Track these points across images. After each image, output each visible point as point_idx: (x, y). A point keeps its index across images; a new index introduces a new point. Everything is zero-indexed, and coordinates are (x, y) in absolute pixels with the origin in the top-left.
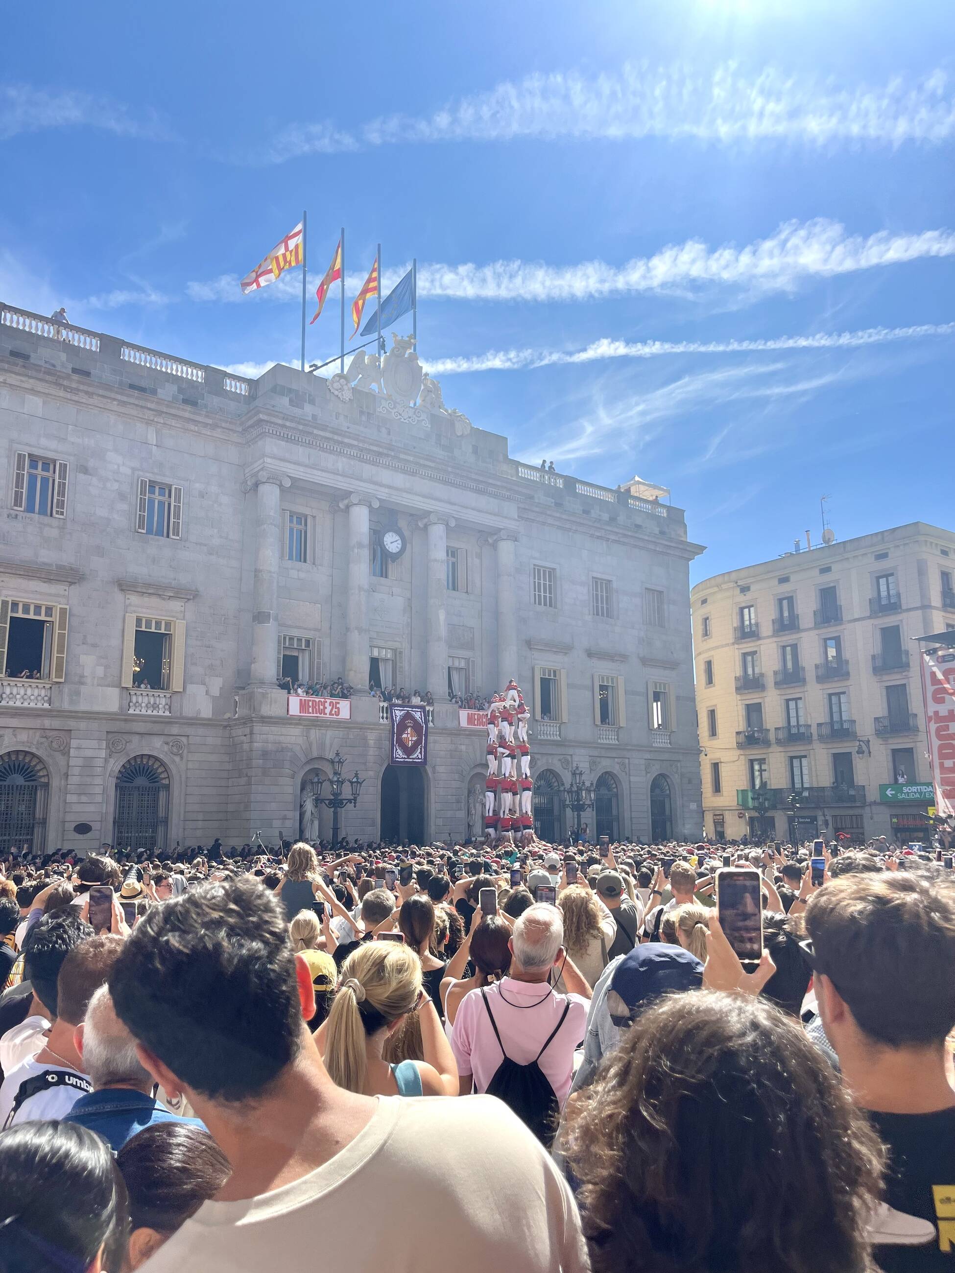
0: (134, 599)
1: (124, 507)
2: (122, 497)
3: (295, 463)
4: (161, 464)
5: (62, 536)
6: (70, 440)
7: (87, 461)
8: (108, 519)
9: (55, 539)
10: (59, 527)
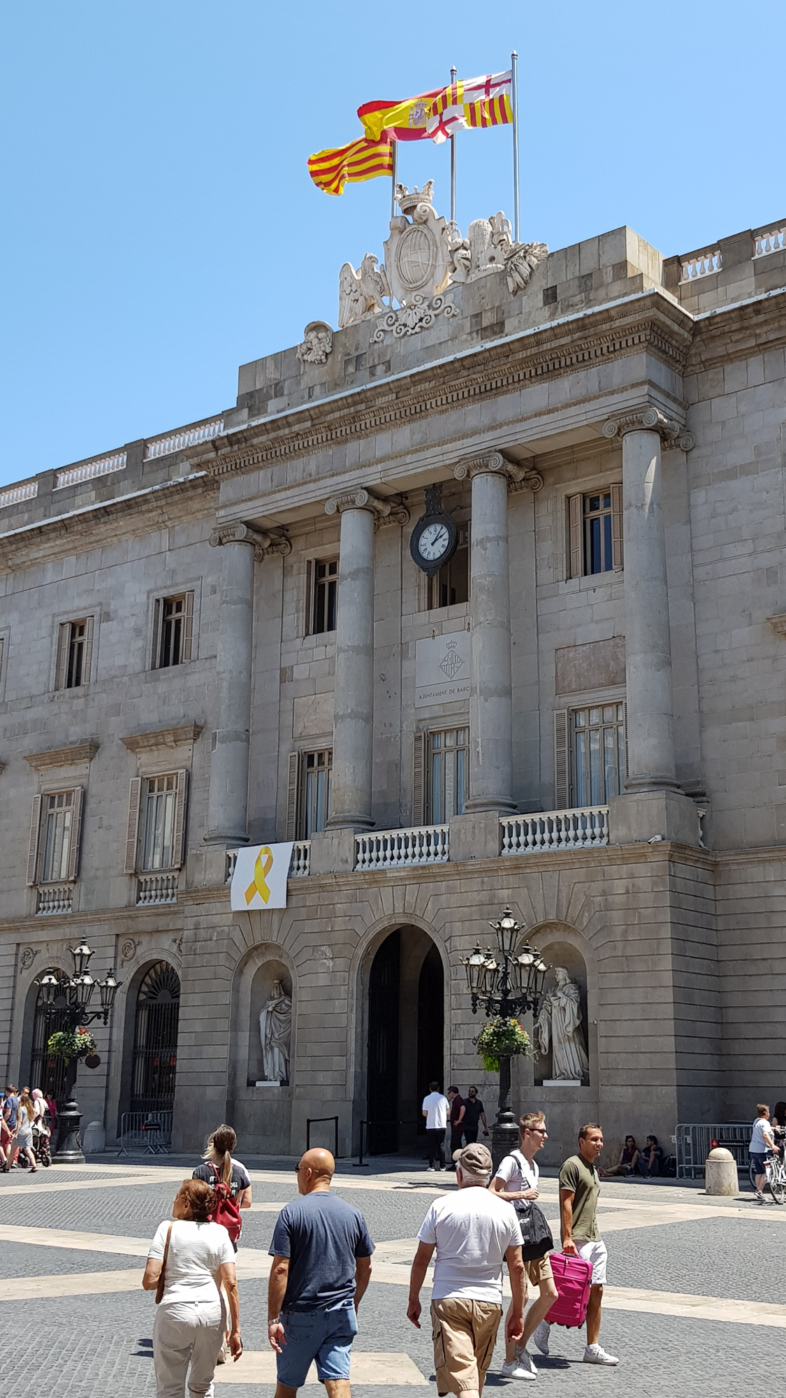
0: (144, 757)
1: (140, 643)
2: (138, 631)
3: (250, 499)
4: (174, 571)
5: (86, 705)
6: (96, 588)
7: (109, 604)
8: (125, 666)
9: (82, 710)
10: (85, 696)
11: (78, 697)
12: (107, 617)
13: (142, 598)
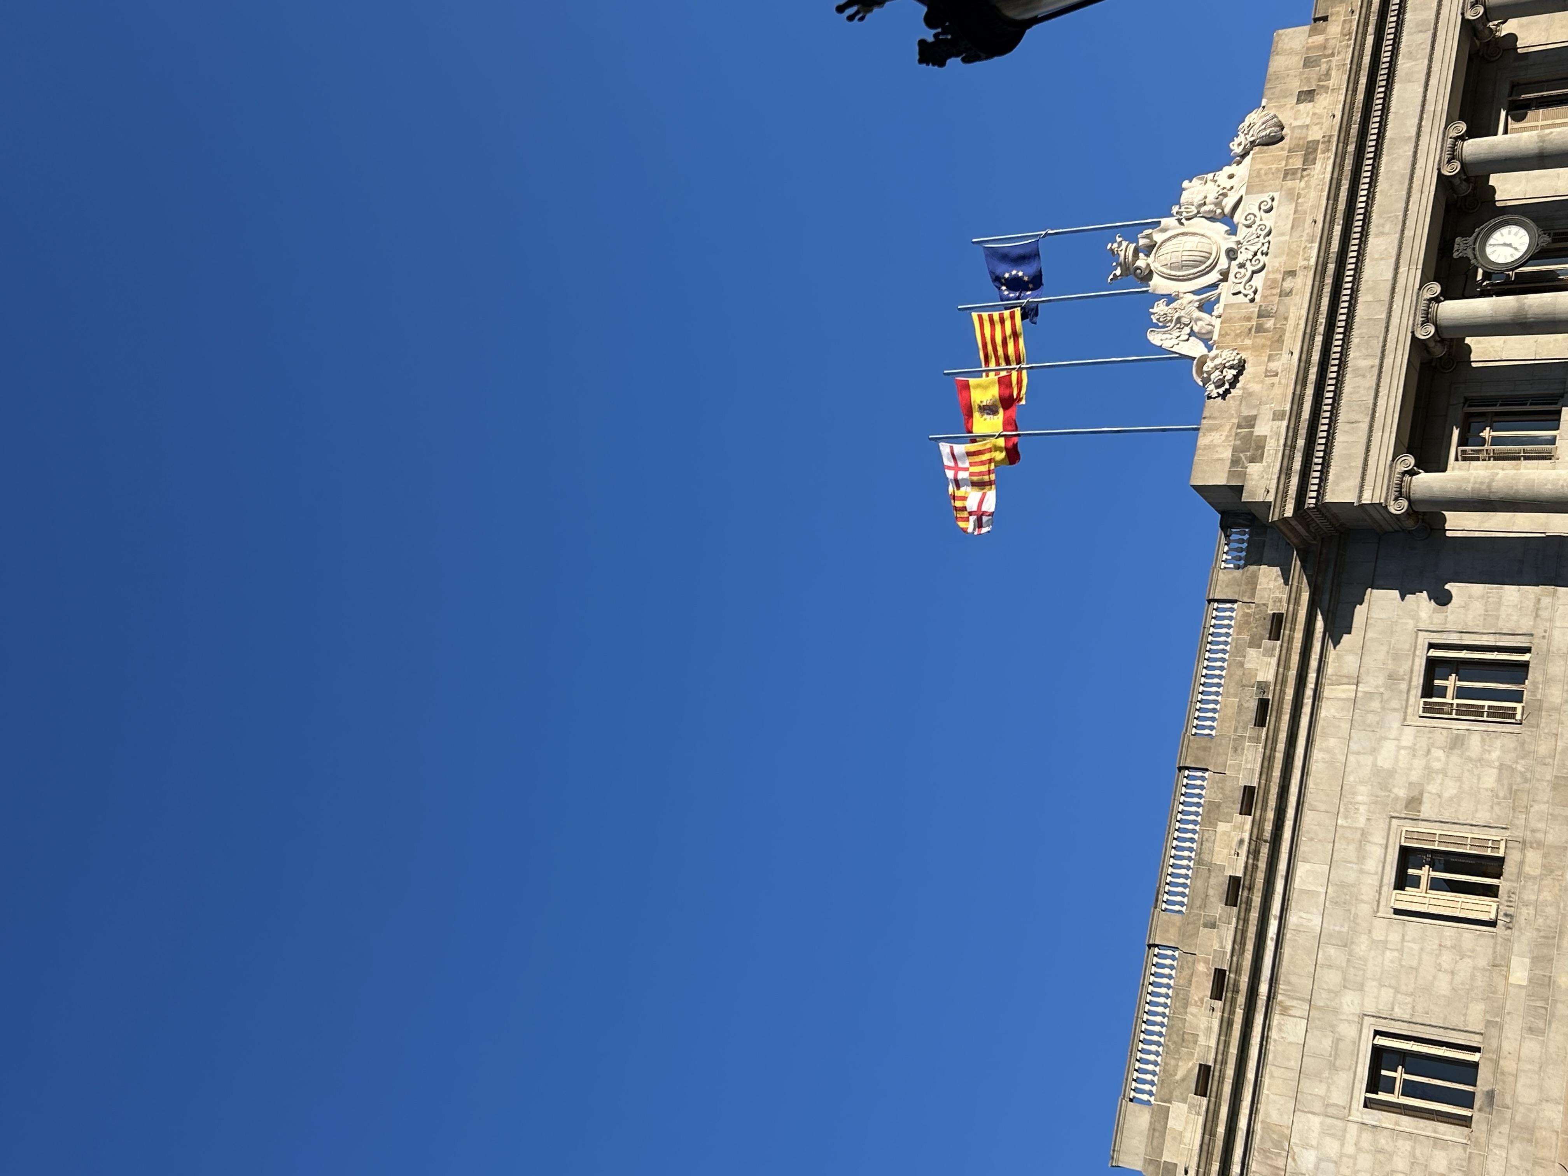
3: (1369, 451)
4: (1392, 677)
5: (1540, 845)
6: (1361, 822)
7: (1397, 799)
8: (1501, 767)
9: (1545, 856)
10: (1523, 850)
11: (1522, 863)
12: (1414, 802)
13: (1408, 736)
